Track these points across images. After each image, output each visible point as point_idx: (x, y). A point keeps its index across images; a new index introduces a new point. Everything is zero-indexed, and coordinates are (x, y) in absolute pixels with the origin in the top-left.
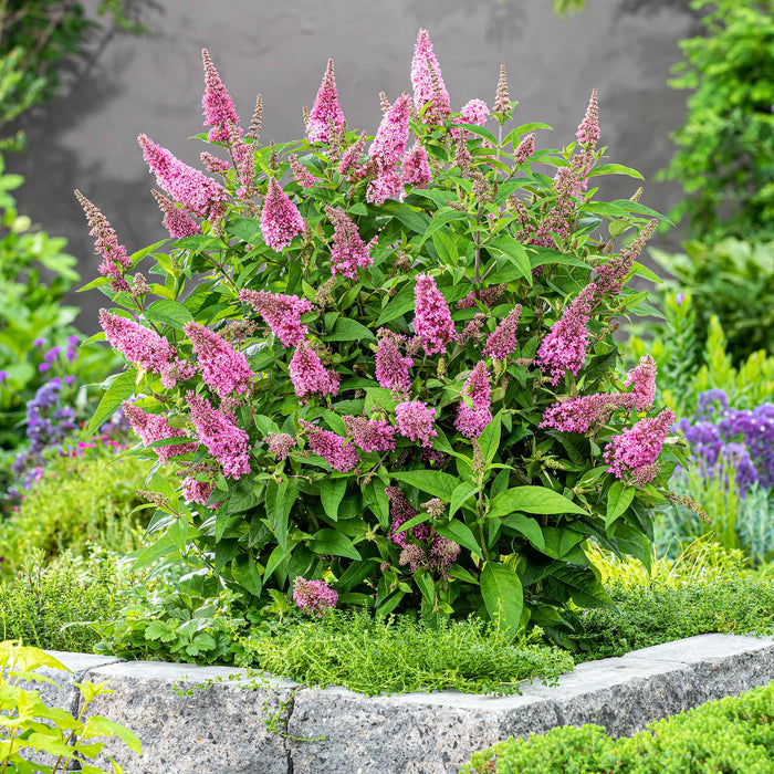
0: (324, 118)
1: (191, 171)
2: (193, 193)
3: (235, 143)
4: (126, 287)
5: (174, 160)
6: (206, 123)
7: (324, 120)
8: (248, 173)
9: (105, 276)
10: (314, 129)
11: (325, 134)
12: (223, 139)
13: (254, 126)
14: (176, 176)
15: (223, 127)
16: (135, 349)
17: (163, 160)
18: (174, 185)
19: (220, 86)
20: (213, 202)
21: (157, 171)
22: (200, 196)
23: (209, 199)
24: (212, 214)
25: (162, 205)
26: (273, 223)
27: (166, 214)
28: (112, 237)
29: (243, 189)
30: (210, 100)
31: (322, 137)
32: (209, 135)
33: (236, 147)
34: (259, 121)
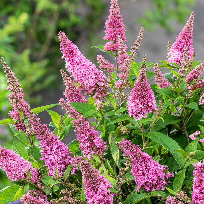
0: (181, 49)
1: (89, 63)
2: (87, 77)
3: (121, 51)
4: (23, 128)
5: (79, 53)
6: (105, 38)
7: (181, 50)
8: (125, 72)
9: (12, 118)
10: (173, 55)
11: (180, 59)
12: (114, 50)
13: (136, 47)
14: (78, 64)
15: (115, 42)
16: (14, 172)
17: (72, 52)
18: (76, 69)
19: (119, 16)
20: (99, 86)
21: (67, 59)
22: (91, 80)
23: (96, 84)
24: (96, 94)
25: (65, 81)
26: (137, 101)
27: (67, 88)
28: (21, 94)
29: (120, 82)
30: (110, 24)
31: (177, 61)
32: (105, 47)
33: (121, 54)
34: (138, 44)
